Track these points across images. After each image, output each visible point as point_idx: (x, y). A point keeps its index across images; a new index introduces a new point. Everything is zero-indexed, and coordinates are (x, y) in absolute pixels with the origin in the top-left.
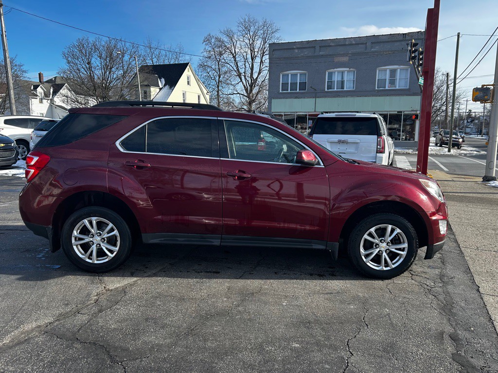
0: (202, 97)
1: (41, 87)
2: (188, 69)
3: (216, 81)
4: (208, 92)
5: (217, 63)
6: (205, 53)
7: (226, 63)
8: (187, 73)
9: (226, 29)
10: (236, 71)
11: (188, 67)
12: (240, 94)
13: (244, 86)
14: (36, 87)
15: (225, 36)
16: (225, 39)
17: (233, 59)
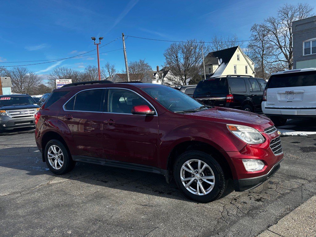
0: (248, 67)
1: (158, 74)
2: (238, 50)
3: (261, 55)
4: (253, 63)
5: (261, 42)
6: (252, 37)
7: (270, 41)
8: (237, 52)
9: (269, 18)
10: (278, 45)
11: (238, 49)
12: (281, 61)
13: (285, 54)
14: (155, 74)
15: (268, 23)
16: (269, 25)
17: (275, 37)
